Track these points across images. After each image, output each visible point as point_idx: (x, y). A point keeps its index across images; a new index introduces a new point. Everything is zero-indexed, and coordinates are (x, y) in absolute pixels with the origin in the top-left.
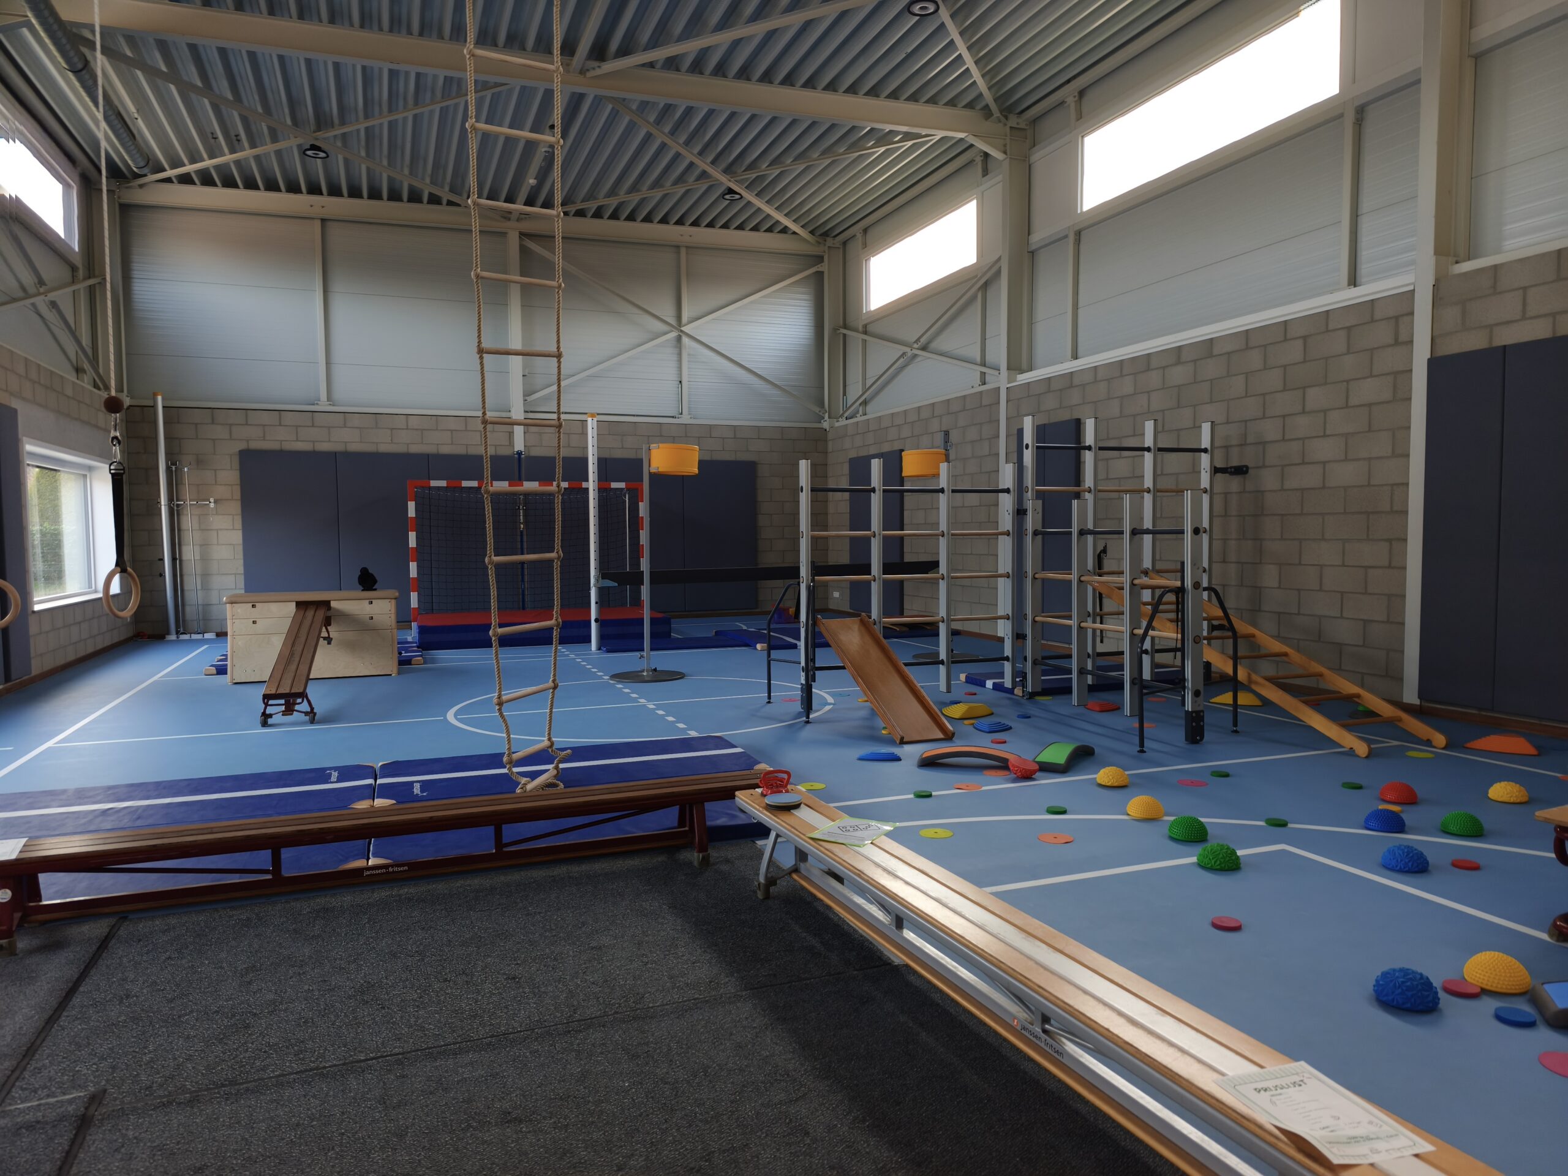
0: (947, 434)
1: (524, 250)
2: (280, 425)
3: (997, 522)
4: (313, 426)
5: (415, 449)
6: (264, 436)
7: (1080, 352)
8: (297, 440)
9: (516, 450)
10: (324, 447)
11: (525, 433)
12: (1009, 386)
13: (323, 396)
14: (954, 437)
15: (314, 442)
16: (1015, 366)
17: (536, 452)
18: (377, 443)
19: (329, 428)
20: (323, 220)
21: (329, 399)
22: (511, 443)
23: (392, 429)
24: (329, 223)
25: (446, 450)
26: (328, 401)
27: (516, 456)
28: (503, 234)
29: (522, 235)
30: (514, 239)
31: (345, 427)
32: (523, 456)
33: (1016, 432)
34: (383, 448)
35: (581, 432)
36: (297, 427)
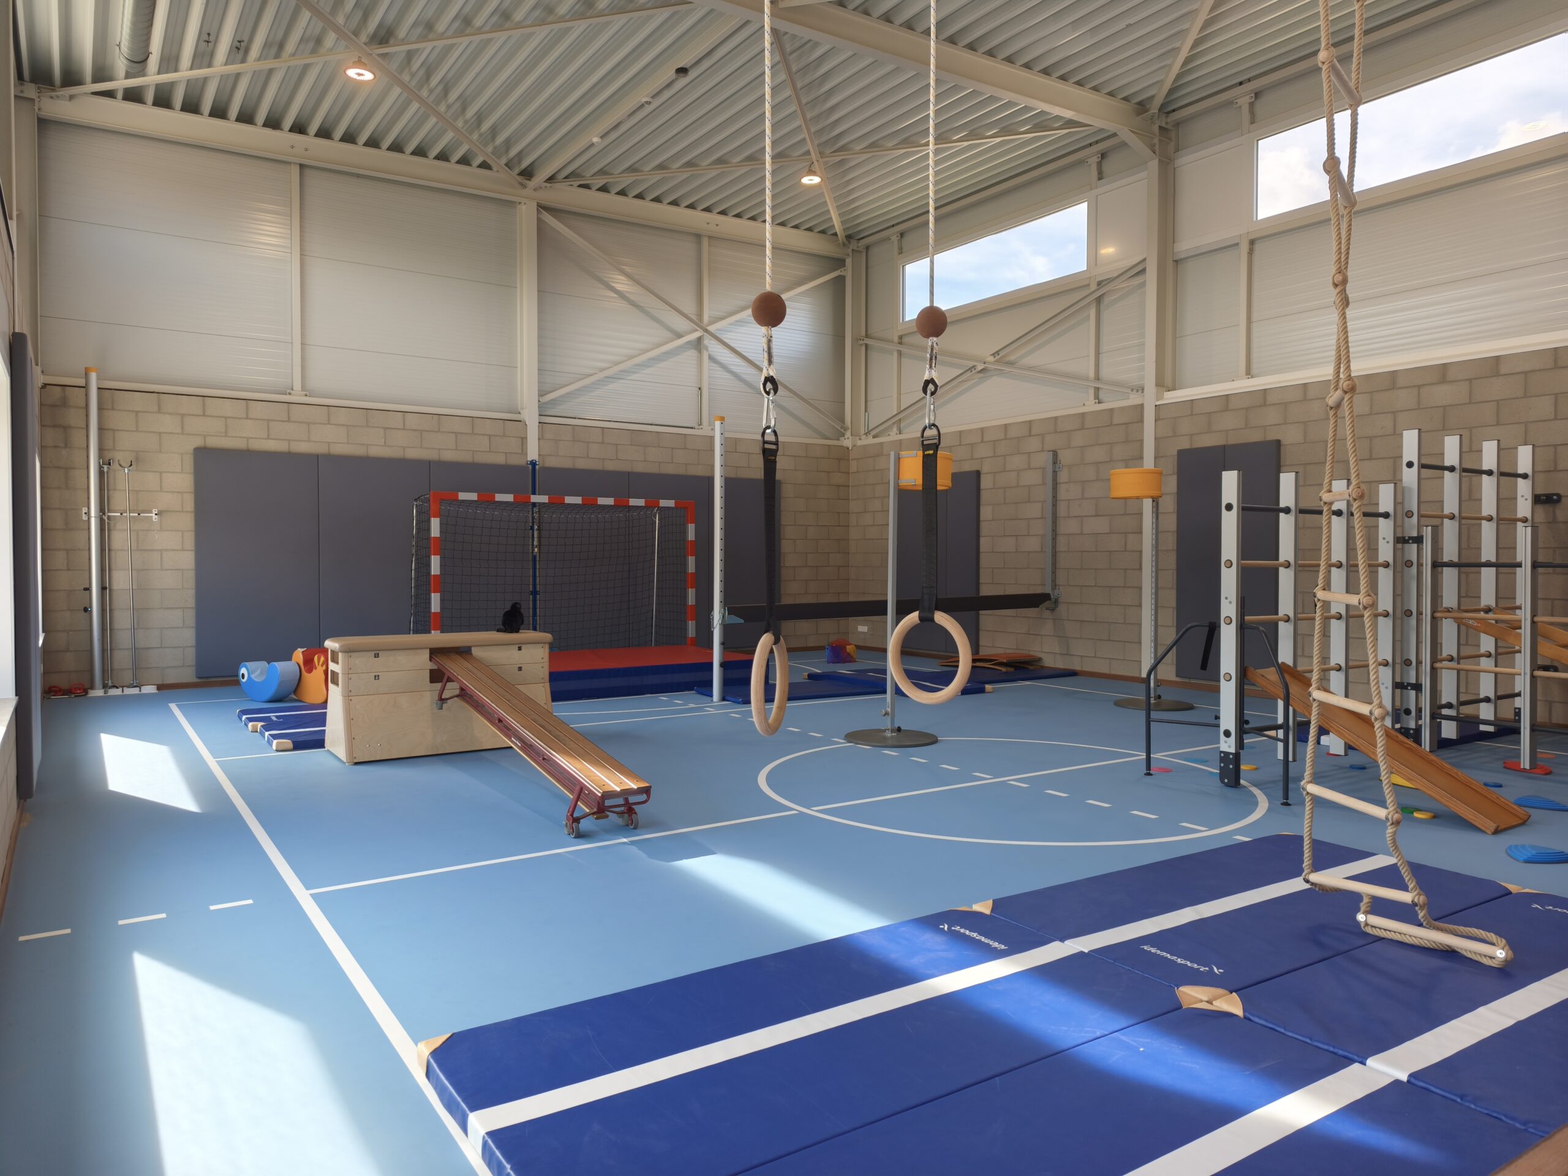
0: (1055, 454)
1: (542, 229)
2: (247, 418)
3: (1141, 552)
4: (289, 421)
5: (413, 454)
6: (226, 432)
7: (1254, 371)
8: (268, 438)
9: (529, 459)
10: (302, 448)
11: (539, 439)
12: (1157, 403)
13: (297, 386)
14: (1065, 457)
15: (289, 441)
16: (1162, 384)
17: (553, 462)
18: (367, 445)
19: (309, 424)
20: (302, 166)
21: (303, 388)
22: (524, 451)
23: (385, 429)
24: (308, 172)
25: (449, 456)
26: (302, 391)
27: (530, 466)
28: (511, 204)
29: (542, 207)
30: (526, 213)
31: (329, 424)
32: (537, 467)
33: (1176, 453)
34: (375, 451)
35: (601, 441)
36: (268, 421)
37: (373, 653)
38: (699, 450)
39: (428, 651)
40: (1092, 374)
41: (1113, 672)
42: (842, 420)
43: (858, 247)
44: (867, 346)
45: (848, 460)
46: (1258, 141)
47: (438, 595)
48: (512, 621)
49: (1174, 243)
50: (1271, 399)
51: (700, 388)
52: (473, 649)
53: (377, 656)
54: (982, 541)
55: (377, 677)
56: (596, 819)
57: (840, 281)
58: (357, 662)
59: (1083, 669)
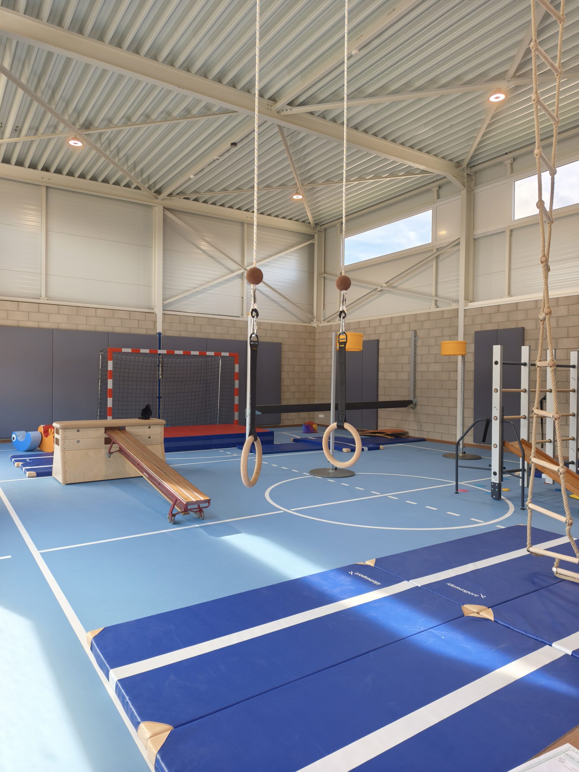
0: (415, 332)
1: (165, 219)
2: (18, 311)
3: (457, 381)
4: (39, 312)
5: (100, 329)
6: (7, 317)
7: (512, 293)
8: (28, 320)
9: (158, 332)
10: (45, 325)
11: (163, 322)
12: (465, 308)
13: (43, 295)
14: (420, 334)
15: (39, 322)
16: (467, 299)
17: (169, 333)
18: (77, 324)
19: (48, 314)
20: (47, 187)
21: (46, 296)
22: (155, 328)
23: (87, 316)
24: (50, 190)
25: (118, 330)
26: (46, 297)
27: (158, 335)
28: (150, 207)
29: (165, 208)
30: (158, 212)
31: (59, 314)
32: (161, 336)
33: (474, 333)
34: (82, 327)
35: (193, 323)
36: (29, 312)
37: (77, 429)
38: (241, 328)
39: (104, 428)
40: (434, 293)
41: (443, 439)
42: (312, 314)
43: (321, 229)
44: (324, 277)
45: (315, 333)
46: (514, 181)
47: (111, 399)
48: (146, 414)
49: (474, 230)
50: (520, 307)
51: (242, 298)
52: (126, 427)
53: (78, 431)
54: (380, 374)
55: (78, 442)
56: (184, 515)
57: (312, 245)
58: (68, 434)
59: (429, 438)
